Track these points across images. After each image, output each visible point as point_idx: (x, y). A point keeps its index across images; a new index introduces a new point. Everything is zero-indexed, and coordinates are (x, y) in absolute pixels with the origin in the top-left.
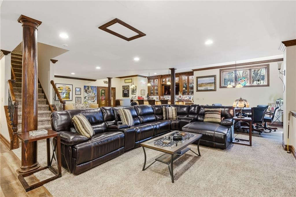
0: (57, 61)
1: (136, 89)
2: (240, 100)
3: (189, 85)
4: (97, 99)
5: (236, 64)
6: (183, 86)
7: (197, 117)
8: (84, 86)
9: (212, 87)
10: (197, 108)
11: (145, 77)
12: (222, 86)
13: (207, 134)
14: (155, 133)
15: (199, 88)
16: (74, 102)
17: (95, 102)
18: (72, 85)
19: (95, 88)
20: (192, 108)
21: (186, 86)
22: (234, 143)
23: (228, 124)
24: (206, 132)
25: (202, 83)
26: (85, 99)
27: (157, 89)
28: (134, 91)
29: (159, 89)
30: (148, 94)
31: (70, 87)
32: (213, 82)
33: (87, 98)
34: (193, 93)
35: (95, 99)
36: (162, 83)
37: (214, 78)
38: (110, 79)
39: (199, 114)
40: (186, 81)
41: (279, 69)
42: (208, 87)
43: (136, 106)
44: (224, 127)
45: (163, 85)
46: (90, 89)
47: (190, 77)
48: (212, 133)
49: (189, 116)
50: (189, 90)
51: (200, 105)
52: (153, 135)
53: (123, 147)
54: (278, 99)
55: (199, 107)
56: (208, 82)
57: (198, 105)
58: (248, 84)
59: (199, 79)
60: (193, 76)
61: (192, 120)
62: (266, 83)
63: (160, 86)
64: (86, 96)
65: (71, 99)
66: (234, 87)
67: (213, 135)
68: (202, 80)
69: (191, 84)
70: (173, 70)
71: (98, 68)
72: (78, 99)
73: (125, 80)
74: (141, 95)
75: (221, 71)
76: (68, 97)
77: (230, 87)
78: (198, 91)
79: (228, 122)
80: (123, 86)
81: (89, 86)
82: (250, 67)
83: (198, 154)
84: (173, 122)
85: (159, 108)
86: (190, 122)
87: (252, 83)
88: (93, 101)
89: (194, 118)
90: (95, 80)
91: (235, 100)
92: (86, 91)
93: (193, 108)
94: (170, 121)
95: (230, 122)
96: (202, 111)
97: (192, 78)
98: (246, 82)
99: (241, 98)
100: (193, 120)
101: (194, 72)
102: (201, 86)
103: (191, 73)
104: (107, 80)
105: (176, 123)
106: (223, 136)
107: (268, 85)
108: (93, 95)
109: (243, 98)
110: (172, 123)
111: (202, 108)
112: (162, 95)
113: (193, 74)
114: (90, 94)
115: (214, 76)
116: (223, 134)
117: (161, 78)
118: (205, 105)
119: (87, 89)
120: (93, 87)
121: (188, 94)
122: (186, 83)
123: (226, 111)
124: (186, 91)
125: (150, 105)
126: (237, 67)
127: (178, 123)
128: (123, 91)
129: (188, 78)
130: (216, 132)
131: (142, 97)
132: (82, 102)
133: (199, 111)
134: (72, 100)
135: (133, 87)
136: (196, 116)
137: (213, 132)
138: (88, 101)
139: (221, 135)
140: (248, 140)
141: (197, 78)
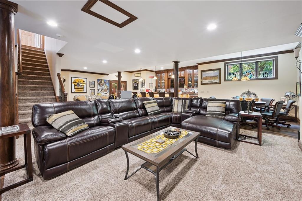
0: (63, 54)
1: (145, 82)
2: (247, 93)
3: (194, 79)
4: (109, 91)
5: (242, 57)
6: (188, 80)
7: (200, 110)
8: (98, 80)
9: (217, 80)
10: (200, 101)
11: (153, 71)
12: (226, 79)
13: (209, 131)
14: (153, 127)
15: (204, 82)
16: (88, 94)
17: (107, 94)
18: (87, 79)
19: (108, 82)
20: (194, 101)
21: (191, 79)
22: (240, 141)
23: (233, 120)
24: (208, 129)
25: (207, 77)
26: (98, 91)
27: (164, 82)
28: (142, 84)
29: (166, 83)
30: (156, 87)
31: (84, 81)
32: (217, 75)
33: (100, 90)
34: (198, 86)
35: (107, 91)
36: (168, 77)
37: (218, 71)
38: (119, 73)
39: (202, 107)
40: (191, 74)
41: (297, 57)
42: (213, 80)
43: (136, 98)
44: (228, 122)
45: (169, 79)
46: (103, 82)
47: (195, 71)
48: (214, 130)
49: (192, 109)
50: (194, 84)
51: (203, 98)
52: (150, 129)
53: (113, 143)
54: (287, 92)
55: (202, 100)
56: (212, 76)
57: (201, 98)
58: (254, 77)
59: (203, 73)
60: (198, 70)
61: (193, 113)
62: (273, 76)
63: (167, 80)
64: (99, 89)
65: (85, 91)
66: (239, 80)
67: (216, 132)
68: (207, 74)
69: (196, 77)
70: (176, 63)
71: (105, 62)
72: (92, 92)
73: (135, 74)
74: (149, 88)
75: (225, 64)
76: (83, 89)
77: (235, 80)
78: (202, 84)
79: (234, 117)
80: (133, 80)
81: (102, 80)
82: (257, 59)
83: (196, 156)
84: (174, 115)
85: (161, 101)
86: (192, 116)
87: (258, 75)
88: (106, 93)
89: (196, 111)
90: (107, 75)
91: (242, 93)
92: (99, 84)
93: (196, 101)
94: (171, 114)
95: (236, 117)
96: (204, 104)
97: (197, 72)
98: (252, 75)
99: (249, 91)
100: (195, 113)
101: (199, 66)
102: (205, 80)
103: (196, 67)
104: (117, 74)
105: (177, 116)
106: (228, 134)
107: (276, 78)
108: (106, 88)
109: (250, 91)
110: (172, 116)
111: (205, 102)
112: (169, 88)
113: (198, 67)
114: (103, 87)
115: (219, 70)
116: (227, 132)
117: (168, 72)
118: (208, 98)
119: (100, 82)
120: (106, 80)
121: (193, 87)
122: (191, 77)
123: (231, 104)
124: (192, 84)
125: (152, 98)
126: (243, 60)
127: (179, 116)
128: (133, 84)
129: (193, 72)
130: (220, 128)
131: (150, 89)
132: (96, 94)
133: (202, 104)
134: (87, 92)
135: (141, 81)
136: (198, 110)
137: (216, 129)
138: (101, 93)
139: (226, 133)
140: (256, 137)
141: (202, 71)
